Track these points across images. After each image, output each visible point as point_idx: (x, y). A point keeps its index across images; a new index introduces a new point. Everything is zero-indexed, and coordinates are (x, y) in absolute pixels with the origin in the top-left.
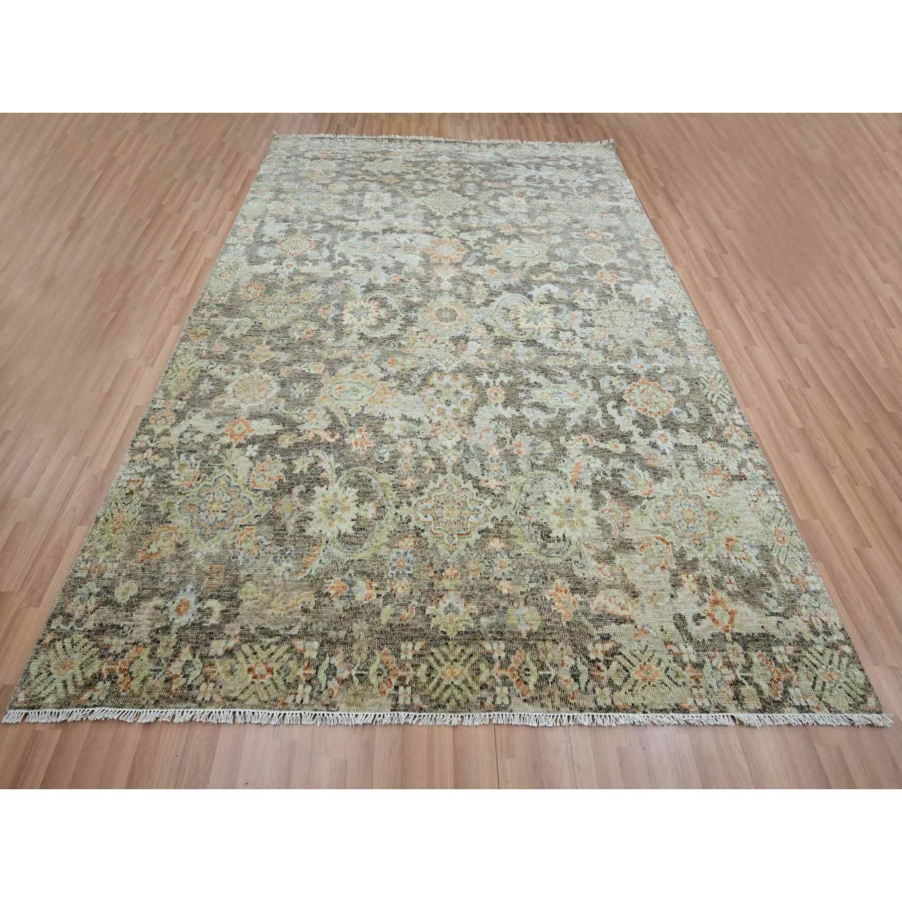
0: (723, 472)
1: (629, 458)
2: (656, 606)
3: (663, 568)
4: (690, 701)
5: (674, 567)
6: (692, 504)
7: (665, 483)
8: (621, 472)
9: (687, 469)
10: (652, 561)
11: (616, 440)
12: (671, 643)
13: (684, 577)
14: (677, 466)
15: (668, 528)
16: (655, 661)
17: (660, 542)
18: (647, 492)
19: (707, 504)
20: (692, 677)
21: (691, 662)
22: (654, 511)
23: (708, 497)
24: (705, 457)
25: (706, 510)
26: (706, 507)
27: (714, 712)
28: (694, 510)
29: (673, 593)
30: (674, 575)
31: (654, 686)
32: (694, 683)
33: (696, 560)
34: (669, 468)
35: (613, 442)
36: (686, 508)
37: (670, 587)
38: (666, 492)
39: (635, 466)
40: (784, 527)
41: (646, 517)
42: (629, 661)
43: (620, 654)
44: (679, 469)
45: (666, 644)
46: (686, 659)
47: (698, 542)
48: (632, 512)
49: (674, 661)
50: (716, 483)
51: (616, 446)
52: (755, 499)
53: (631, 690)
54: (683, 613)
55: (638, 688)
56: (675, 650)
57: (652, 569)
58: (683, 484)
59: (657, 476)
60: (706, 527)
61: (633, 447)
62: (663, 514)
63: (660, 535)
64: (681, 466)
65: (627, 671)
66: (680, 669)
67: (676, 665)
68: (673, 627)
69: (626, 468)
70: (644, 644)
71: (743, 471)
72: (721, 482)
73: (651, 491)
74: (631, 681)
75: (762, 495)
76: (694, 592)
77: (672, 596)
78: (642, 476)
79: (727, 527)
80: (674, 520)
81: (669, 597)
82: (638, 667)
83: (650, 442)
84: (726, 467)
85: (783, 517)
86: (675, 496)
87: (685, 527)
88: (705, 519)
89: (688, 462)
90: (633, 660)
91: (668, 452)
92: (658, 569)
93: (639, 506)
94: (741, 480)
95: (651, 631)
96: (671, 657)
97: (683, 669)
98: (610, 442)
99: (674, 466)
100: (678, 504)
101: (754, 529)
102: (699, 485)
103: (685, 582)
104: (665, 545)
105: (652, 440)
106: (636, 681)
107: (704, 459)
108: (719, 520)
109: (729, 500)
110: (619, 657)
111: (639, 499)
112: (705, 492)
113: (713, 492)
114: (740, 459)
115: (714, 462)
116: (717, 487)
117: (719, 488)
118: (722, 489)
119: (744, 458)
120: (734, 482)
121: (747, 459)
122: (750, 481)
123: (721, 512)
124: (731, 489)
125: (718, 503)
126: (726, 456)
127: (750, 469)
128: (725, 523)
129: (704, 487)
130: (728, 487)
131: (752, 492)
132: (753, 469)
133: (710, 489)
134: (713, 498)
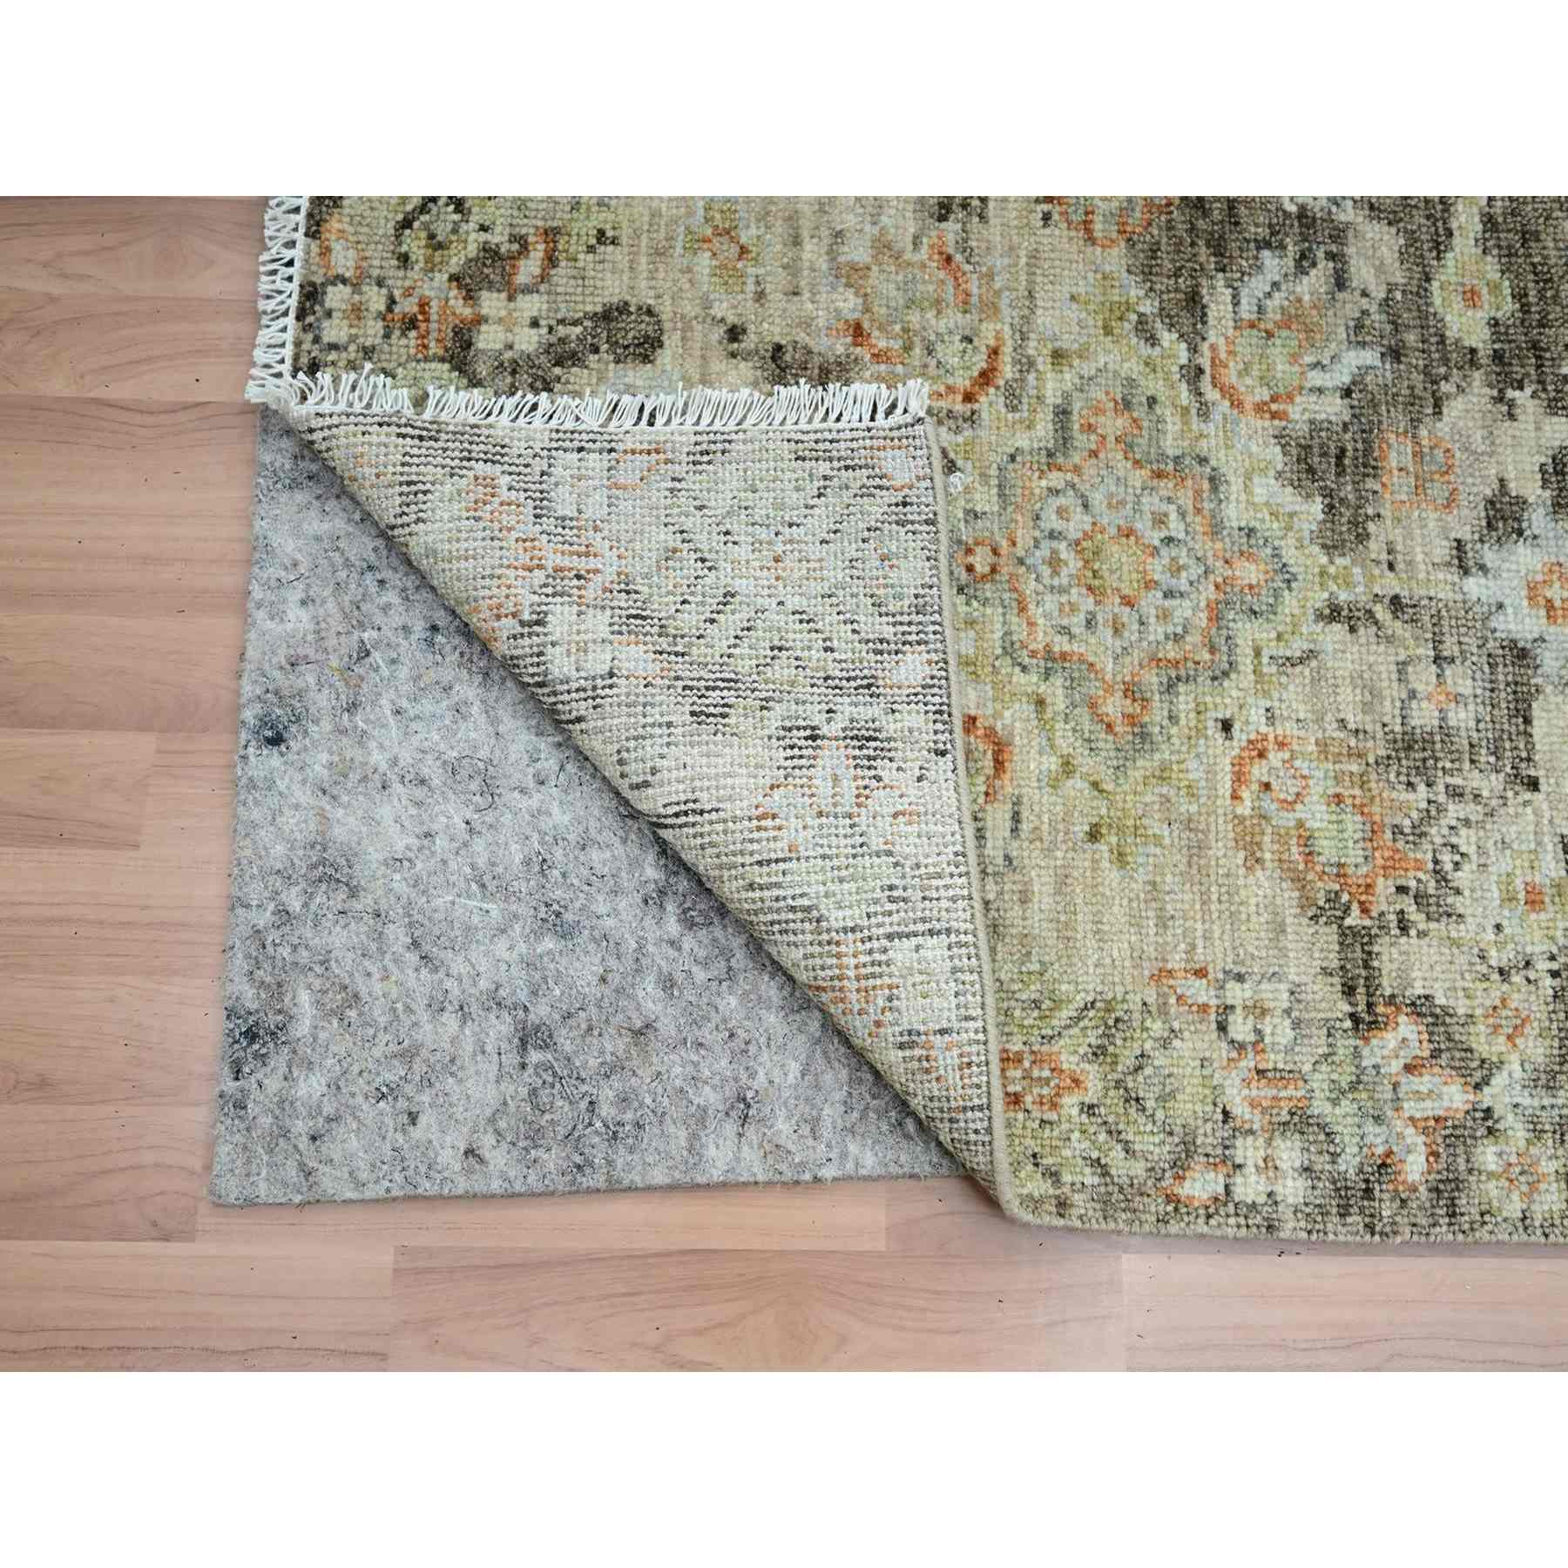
0: (1384, 887)
1: (1411, 338)
2: (695, 244)
3: (858, 332)
4: (343, 260)
6: (1182, 610)
7: (1288, 498)
8: (1324, 268)
9: (1383, 660)
10: (886, 286)
11: (1509, 306)
12: (551, 260)
14: (1396, 603)
15: (1044, 428)
17: (980, 362)
18: (1231, 376)
19: (1184, 701)
20: (423, 305)
21: (480, 320)
22: (1131, 382)
23: (1226, 726)
24: (1472, 811)
25: (1152, 679)
26: (1170, 687)
27: (298, 344)
28: (1151, 602)
29: (749, 342)
32: (408, 306)
34: (1375, 548)
35: (1495, 288)
36: (1157, 569)
37: (774, 332)
38: (1236, 485)
39: (1370, 357)
40: (1079, 1144)
41: (1094, 323)
44: (1381, 612)
46: (491, 303)
47: (981, 561)
48: (1116, 259)
49: (485, 248)
50: (1316, 814)
51: (1471, 297)
52: (1241, 1028)
54: (665, 357)
56: (528, 268)
57: (852, 275)
58: (1290, 602)
59: (1327, 468)
60: (1061, 644)
61: (1480, 388)
62: (1113, 424)
63: (1007, 371)
64: (1397, 627)
66: (455, 263)
67: (472, 250)
68: (611, 289)
69: (1350, 304)
71: (1405, 1034)
72: (1327, 850)
73: (1237, 404)
75: (1265, 1092)
77: (734, 333)
78: (1316, 378)
79: (1068, 768)
80: (1090, 469)
81: (731, 319)
83: (1521, 502)
84: (1414, 914)
85: (1138, 1169)
86: (1216, 528)
87: (1051, 521)
88: (1099, 648)
89: (1423, 677)
91: (1474, 586)
92: (848, 303)
93: (1148, 307)
94: (1349, 991)
96: (498, 237)
97: (454, 278)
98: (1491, 268)
99: (1390, 585)
100: (1175, 527)
101: (1066, 933)
102: (1293, 695)
104: (962, 381)
105: (1538, 520)
107: (1456, 793)
108: (1105, 742)
109: (1223, 854)
111: (1186, 321)
112: (1257, 717)
113: (1258, 771)
114: (1483, 1043)
115: (1447, 858)
116: (1289, 805)
117: (1287, 819)
118: (1281, 838)
119: (1499, 1080)
120: (1330, 935)
121: (1487, 1098)
122: (1344, 1045)
123: (1145, 765)
124: (1288, 897)
125: (1195, 772)
126: (1494, 958)
127: (1424, 1082)
128: (1086, 763)
129: (1288, 729)
130: (1299, 881)
131: (1279, 1032)
132: (1430, 1108)
133: (1275, 758)
134: (1223, 753)
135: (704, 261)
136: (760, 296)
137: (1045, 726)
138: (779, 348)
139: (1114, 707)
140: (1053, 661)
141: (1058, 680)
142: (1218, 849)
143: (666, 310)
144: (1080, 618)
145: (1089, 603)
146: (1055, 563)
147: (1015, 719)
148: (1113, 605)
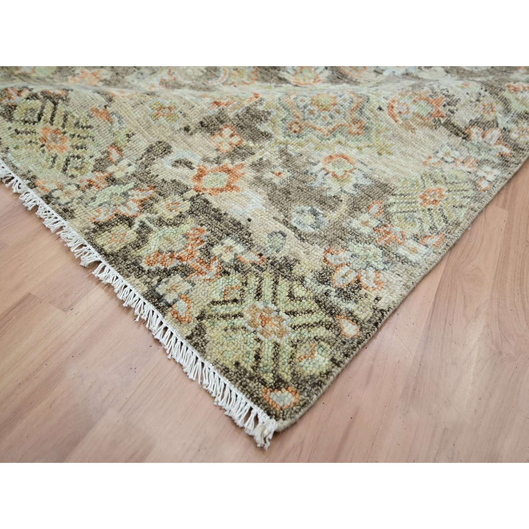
0: (441, 109)
2: (156, 117)
5: (231, 115)
12: (120, 150)
13: (227, 132)
16: (76, 141)
19: (367, 113)
23: (380, 109)
25: (356, 115)
26: (361, 113)
29: (192, 128)
30: (218, 118)
31: (43, 151)
33: (267, 136)
37: (196, 120)
42: (53, 115)
43: (55, 104)
45: (114, 145)
50: (414, 108)
53: (17, 132)
55: (28, 138)
60: (330, 127)
65: (39, 119)
68: (144, 145)
70: (91, 122)
71: (475, 131)
72: (424, 113)
74: (29, 127)
76: (217, 150)
77: (187, 129)
79: (360, 149)
81: (183, 127)
82: (54, 128)
84: (452, 108)
87: (302, 104)
88: (339, 120)
90: (59, 119)
94: (457, 134)
95: (116, 124)
103: (221, 135)
106: (34, 132)
108: (360, 137)
109: (406, 135)
110: (49, 105)
112: (383, 101)
113: (395, 111)
114: (489, 118)
115: (444, 92)
116: (408, 112)
117: (410, 116)
118: (413, 120)
119: (499, 121)
120: (442, 129)
121: (501, 127)
122: (468, 144)
123: (373, 134)
124: (427, 130)
125: (384, 125)
126: (474, 100)
127: (488, 136)
128: (361, 145)
129: (391, 98)
130: (425, 125)
131: (456, 154)
132: (495, 139)
133: (395, 105)
134: (385, 114)
135: (162, 120)
136: (185, 115)
137: (345, 145)
138: (201, 123)
139: (354, 129)
140: (333, 132)
141: (338, 135)
142: (404, 135)
143: (163, 139)
144: (329, 119)
145: (327, 113)
146: (311, 112)
147: (338, 149)
148: (332, 108)
